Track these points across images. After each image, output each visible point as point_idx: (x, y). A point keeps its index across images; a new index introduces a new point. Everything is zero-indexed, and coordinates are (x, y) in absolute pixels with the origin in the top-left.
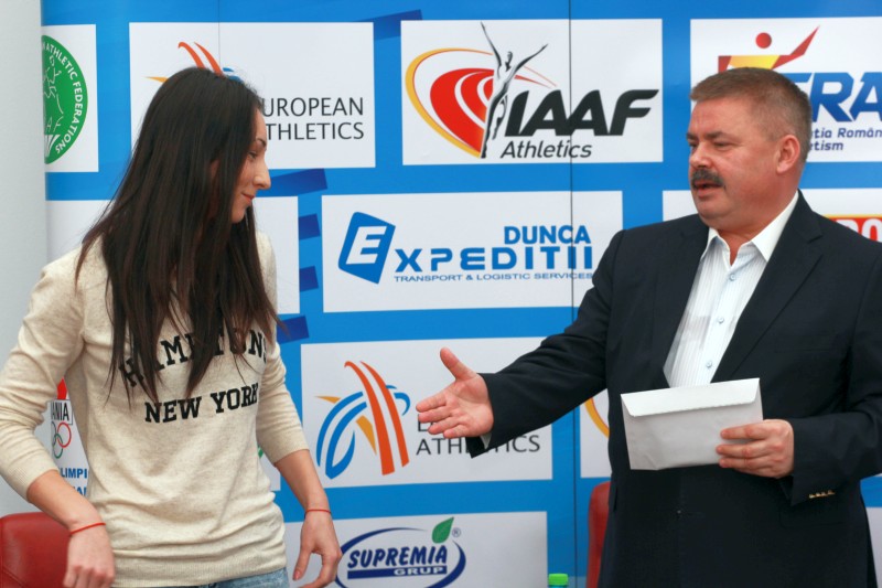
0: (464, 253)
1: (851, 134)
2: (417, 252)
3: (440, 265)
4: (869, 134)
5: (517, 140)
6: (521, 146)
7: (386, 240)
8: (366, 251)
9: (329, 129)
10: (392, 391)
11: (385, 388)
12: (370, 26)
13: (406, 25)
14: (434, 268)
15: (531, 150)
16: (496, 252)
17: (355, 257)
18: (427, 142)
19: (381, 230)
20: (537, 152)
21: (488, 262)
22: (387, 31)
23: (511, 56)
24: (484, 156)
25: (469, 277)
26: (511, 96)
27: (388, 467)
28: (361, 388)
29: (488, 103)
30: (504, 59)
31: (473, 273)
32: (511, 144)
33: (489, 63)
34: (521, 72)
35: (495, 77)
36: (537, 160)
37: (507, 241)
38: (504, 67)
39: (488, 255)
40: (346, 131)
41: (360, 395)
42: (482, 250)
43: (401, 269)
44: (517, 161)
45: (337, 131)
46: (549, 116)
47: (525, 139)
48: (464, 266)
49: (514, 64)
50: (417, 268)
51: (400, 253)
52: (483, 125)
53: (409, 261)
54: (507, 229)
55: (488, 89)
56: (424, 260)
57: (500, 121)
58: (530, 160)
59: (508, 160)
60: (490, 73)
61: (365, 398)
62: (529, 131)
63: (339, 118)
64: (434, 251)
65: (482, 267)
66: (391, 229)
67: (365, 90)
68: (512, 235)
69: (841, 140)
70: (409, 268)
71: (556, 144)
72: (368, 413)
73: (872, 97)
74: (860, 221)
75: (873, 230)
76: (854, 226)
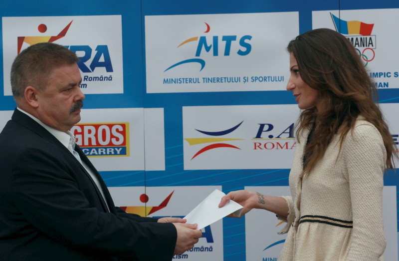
1: (91, 79)
4: (101, 79)
69: (86, 82)
73: (102, 59)
74: (97, 127)
75: (104, 131)
76: (93, 129)
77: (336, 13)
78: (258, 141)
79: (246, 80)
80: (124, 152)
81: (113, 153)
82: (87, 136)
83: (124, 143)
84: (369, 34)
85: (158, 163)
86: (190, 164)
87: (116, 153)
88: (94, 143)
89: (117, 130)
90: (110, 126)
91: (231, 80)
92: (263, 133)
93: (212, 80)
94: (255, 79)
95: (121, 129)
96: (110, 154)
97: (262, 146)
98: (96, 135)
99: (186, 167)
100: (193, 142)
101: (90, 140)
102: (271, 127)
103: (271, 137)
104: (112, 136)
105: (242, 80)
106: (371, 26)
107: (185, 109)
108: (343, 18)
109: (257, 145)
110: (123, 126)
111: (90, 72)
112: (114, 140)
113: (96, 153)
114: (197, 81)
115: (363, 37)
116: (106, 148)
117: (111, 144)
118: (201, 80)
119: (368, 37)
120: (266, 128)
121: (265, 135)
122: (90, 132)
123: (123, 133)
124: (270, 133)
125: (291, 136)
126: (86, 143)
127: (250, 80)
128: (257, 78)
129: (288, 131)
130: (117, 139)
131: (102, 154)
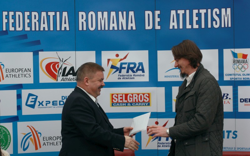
0: (53, 102)
1: (136, 76)
2: (43, 102)
3: (48, 104)
4: (140, 75)
5: (64, 77)
6: (65, 79)
7: (36, 99)
8: (31, 102)
9: (23, 75)
10: (37, 132)
11: (36, 131)
12: (32, 53)
13: (40, 53)
14: (46, 105)
15: (67, 79)
16: (60, 101)
17: (29, 103)
18: (45, 78)
19: (35, 97)
20: (69, 80)
21: (58, 104)
22: (36, 54)
23: (63, 59)
24: (57, 81)
25: (54, 107)
26: (63, 68)
27: (36, 149)
28: (31, 131)
29: (58, 69)
30: (61, 60)
31: (55, 106)
32: (63, 78)
33: (58, 61)
34: (65, 63)
35: (59, 64)
36: (69, 82)
37: (62, 99)
38: (61, 61)
39: (58, 102)
40: (27, 75)
41: (30, 133)
42: (57, 101)
43: (39, 105)
44: (64, 82)
45: (25, 76)
46: (71, 72)
47: (66, 77)
48: (53, 105)
49: (63, 61)
50: (43, 105)
51: (39, 102)
52: (57, 74)
53: (41, 104)
54: (62, 97)
55: (58, 66)
56: (44, 104)
57: (60, 73)
58: (67, 82)
59: (62, 81)
60: (58, 63)
61: (31, 134)
62: (67, 75)
63: (25, 73)
64: (46, 102)
65: (57, 105)
66: (37, 97)
67: (31, 67)
68: (63, 98)
69: (134, 77)
70: (41, 105)
71: (73, 78)
72: (32, 137)
73: (140, 68)
74: (138, 94)
76: (137, 96)
77: (233, 50)
80: (149, 105)
82: (134, 98)
83: (149, 101)
84: (246, 59)
87: (146, 105)
88: (137, 101)
89: (146, 96)
90: (144, 94)
95: (148, 95)
96: (144, 105)
98: (138, 98)
99: (174, 111)
101: (135, 99)
104: (144, 98)
106: (247, 55)
107: (173, 88)
108: (236, 52)
110: (149, 94)
111: (135, 72)
112: (145, 100)
113: (138, 105)
114: (178, 77)
115: (243, 59)
116: (142, 103)
117: (144, 101)
119: (246, 60)
122: (135, 96)
123: (149, 97)
126: (134, 101)
131: (140, 105)
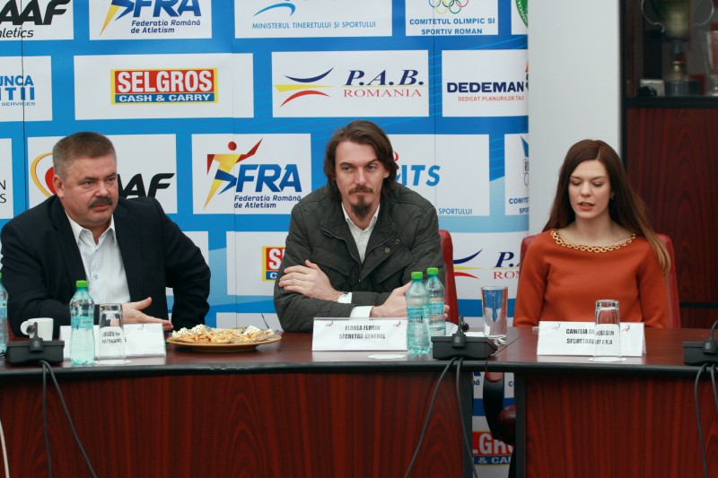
1: (179, 24)
4: (189, 23)
46: (9, 14)
69: (173, 27)
71: (14, 30)
73: (190, 3)
74: (184, 72)
75: (192, 77)
76: (181, 75)
78: (348, 88)
79: (336, 25)
80: (211, 98)
81: (201, 99)
82: (174, 82)
83: (212, 89)
85: (246, 110)
86: (279, 111)
87: (203, 99)
88: (181, 89)
89: (205, 76)
90: (198, 72)
91: (321, 25)
92: (353, 80)
93: (303, 26)
94: (346, 25)
95: (209, 75)
96: (198, 100)
97: (353, 94)
98: (184, 81)
99: (275, 115)
100: (282, 88)
101: (177, 85)
102: (362, 74)
103: (361, 84)
104: (200, 82)
105: (333, 25)
107: (274, 55)
109: (348, 92)
110: (212, 72)
111: (177, 15)
112: (202, 87)
113: (183, 99)
114: (287, 26)
116: (193, 94)
117: (198, 90)
118: (291, 25)
120: (357, 74)
121: (355, 82)
122: (177, 77)
123: (211, 79)
124: (361, 80)
125: (383, 82)
126: (174, 89)
127: (341, 25)
128: (348, 24)
129: (380, 78)
130: (205, 85)
131: (189, 100)
